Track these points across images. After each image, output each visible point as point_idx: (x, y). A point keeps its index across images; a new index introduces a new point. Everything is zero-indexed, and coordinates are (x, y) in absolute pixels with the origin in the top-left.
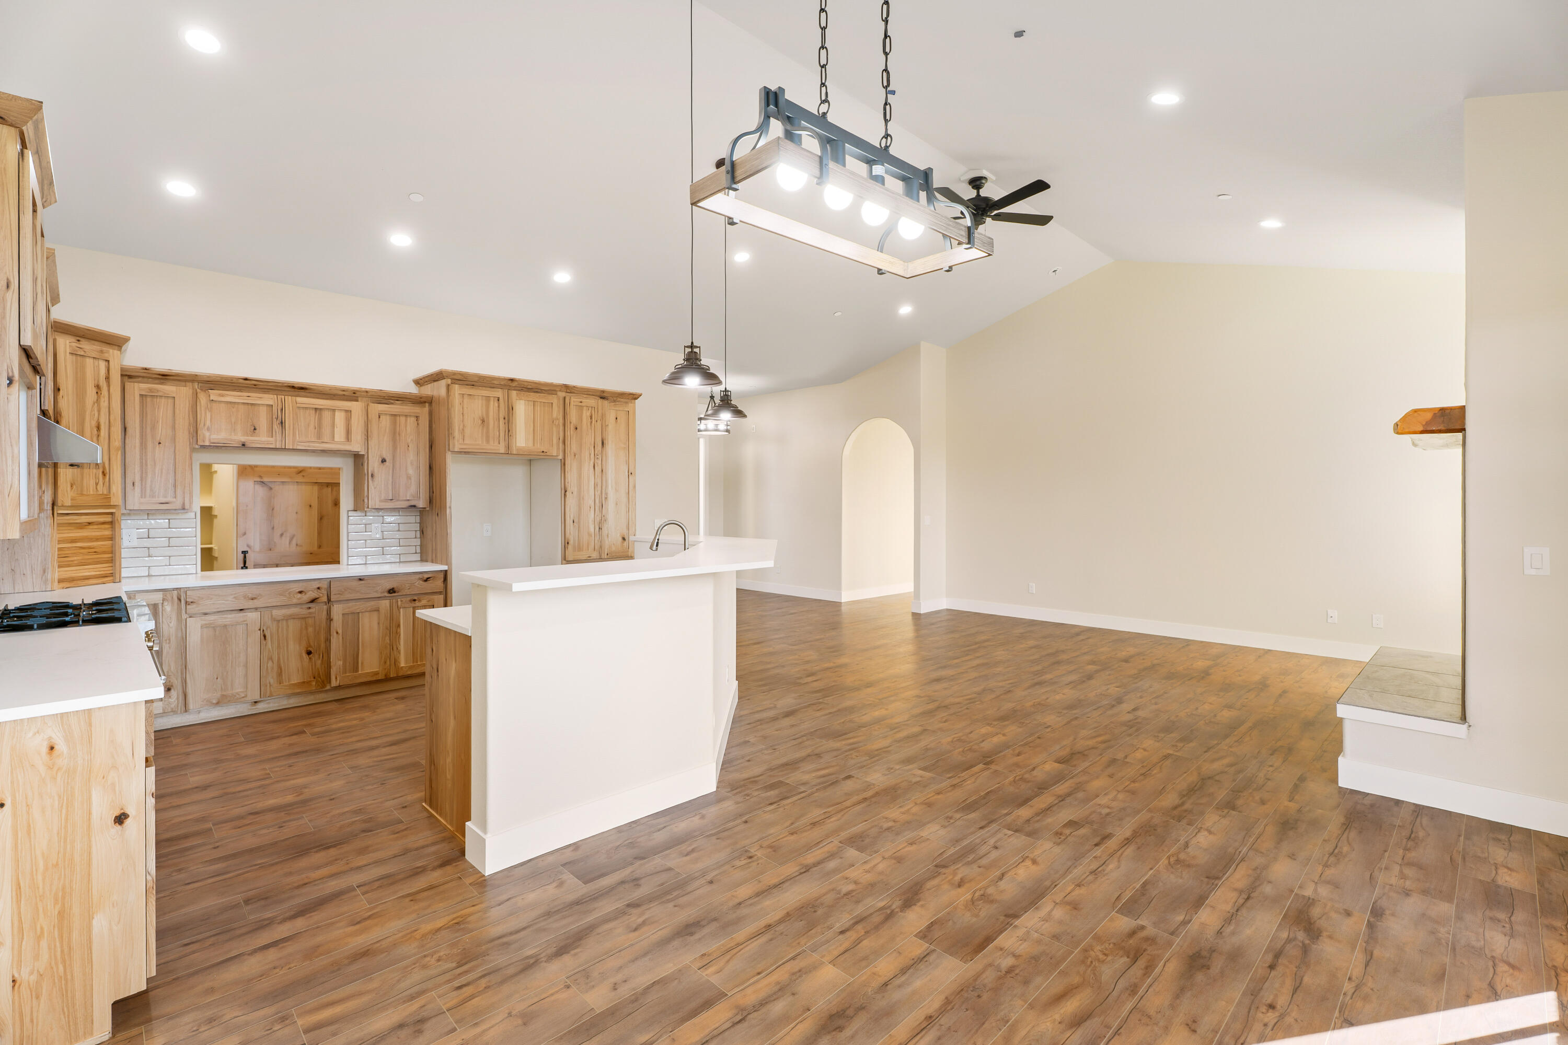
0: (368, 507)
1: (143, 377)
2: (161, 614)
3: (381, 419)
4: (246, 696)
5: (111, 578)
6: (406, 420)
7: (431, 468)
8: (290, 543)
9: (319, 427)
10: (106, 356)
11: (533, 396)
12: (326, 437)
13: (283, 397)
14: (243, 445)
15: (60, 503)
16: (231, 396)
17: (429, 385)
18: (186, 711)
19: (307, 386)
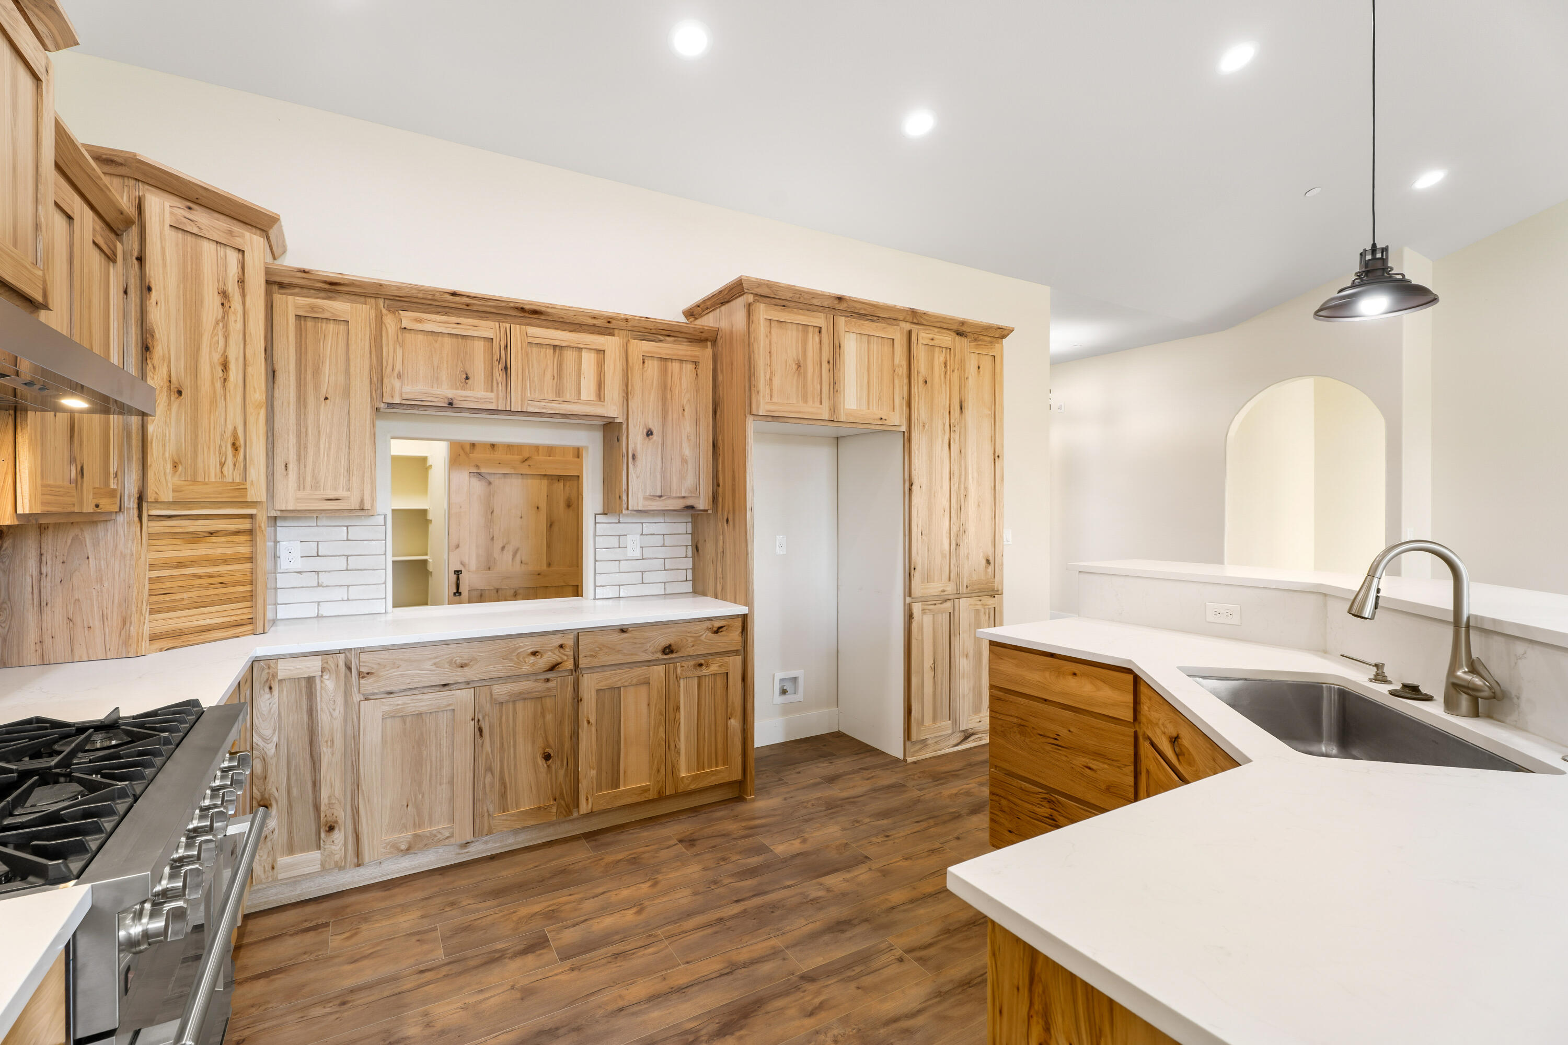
0: (627, 508)
1: (302, 287)
2: (318, 694)
3: (646, 365)
4: (452, 836)
5: (249, 627)
6: (681, 368)
7: (714, 446)
8: (513, 559)
9: (559, 377)
10: (238, 242)
11: (869, 327)
12: (569, 395)
13: (508, 325)
14: (450, 404)
15: (150, 496)
16: (434, 322)
17: (711, 314)
18: (359, 865)
19: (543, 309)
